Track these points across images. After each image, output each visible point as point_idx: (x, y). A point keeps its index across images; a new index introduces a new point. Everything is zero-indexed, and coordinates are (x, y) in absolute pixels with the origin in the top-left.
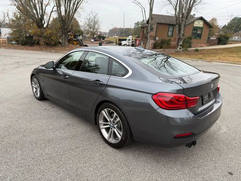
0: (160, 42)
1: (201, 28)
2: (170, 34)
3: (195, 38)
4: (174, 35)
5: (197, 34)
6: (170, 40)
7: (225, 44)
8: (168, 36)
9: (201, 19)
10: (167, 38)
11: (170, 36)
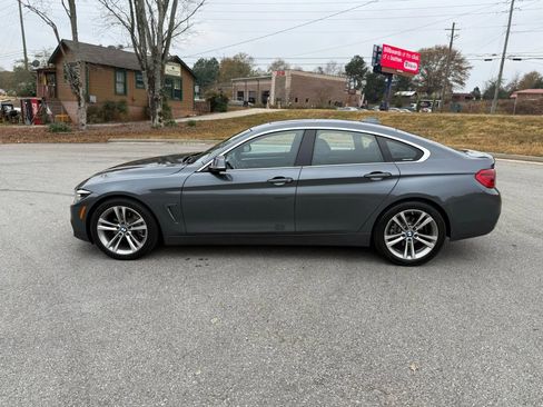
0: (100, 107)
1: (179, 80)
2: (120, 88)
3: (172, 98)
4: (128, 92)
5: (173, 91)
6: (123, 103)
7: (224, 111)
8: (116, 93)
9: (177, 60)
10: (117, 99)
11: (120, 95)
